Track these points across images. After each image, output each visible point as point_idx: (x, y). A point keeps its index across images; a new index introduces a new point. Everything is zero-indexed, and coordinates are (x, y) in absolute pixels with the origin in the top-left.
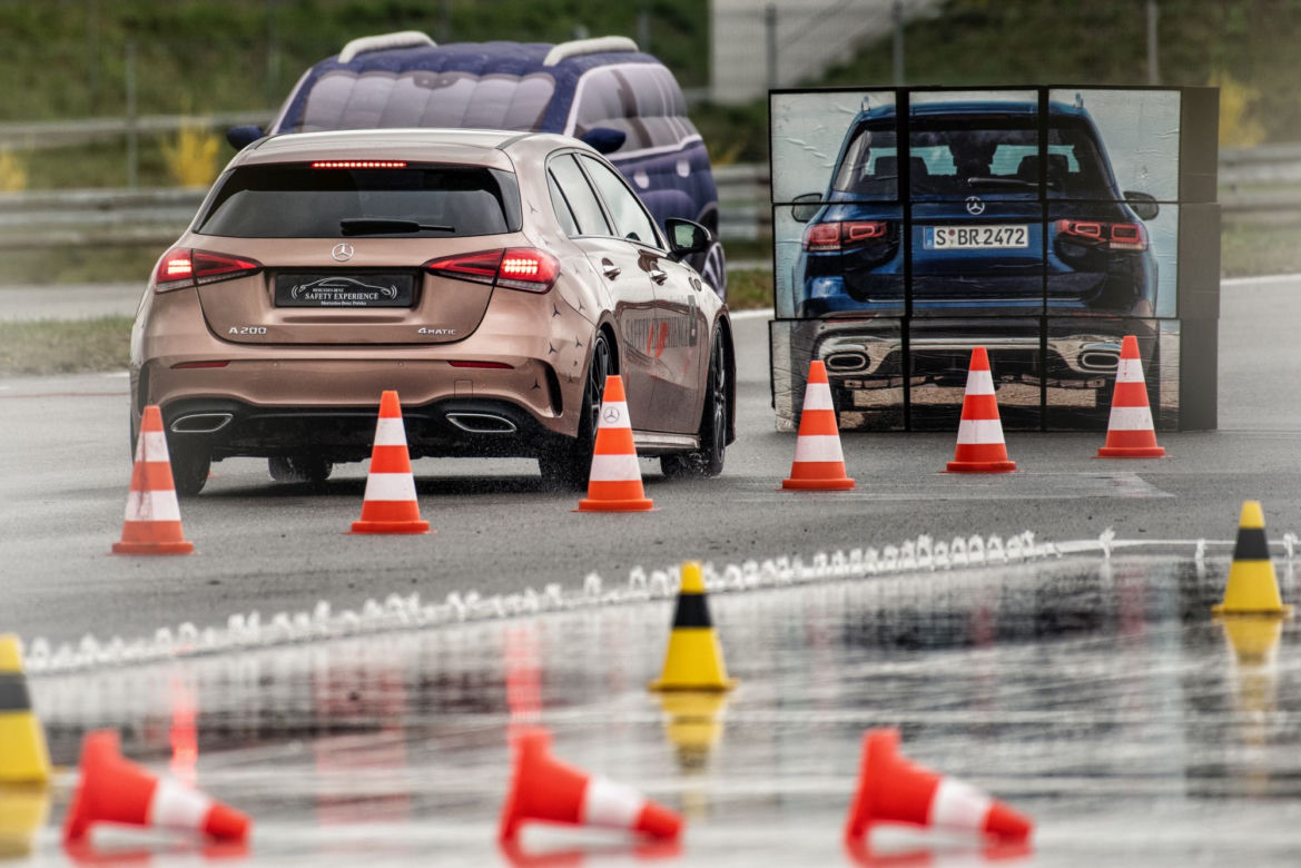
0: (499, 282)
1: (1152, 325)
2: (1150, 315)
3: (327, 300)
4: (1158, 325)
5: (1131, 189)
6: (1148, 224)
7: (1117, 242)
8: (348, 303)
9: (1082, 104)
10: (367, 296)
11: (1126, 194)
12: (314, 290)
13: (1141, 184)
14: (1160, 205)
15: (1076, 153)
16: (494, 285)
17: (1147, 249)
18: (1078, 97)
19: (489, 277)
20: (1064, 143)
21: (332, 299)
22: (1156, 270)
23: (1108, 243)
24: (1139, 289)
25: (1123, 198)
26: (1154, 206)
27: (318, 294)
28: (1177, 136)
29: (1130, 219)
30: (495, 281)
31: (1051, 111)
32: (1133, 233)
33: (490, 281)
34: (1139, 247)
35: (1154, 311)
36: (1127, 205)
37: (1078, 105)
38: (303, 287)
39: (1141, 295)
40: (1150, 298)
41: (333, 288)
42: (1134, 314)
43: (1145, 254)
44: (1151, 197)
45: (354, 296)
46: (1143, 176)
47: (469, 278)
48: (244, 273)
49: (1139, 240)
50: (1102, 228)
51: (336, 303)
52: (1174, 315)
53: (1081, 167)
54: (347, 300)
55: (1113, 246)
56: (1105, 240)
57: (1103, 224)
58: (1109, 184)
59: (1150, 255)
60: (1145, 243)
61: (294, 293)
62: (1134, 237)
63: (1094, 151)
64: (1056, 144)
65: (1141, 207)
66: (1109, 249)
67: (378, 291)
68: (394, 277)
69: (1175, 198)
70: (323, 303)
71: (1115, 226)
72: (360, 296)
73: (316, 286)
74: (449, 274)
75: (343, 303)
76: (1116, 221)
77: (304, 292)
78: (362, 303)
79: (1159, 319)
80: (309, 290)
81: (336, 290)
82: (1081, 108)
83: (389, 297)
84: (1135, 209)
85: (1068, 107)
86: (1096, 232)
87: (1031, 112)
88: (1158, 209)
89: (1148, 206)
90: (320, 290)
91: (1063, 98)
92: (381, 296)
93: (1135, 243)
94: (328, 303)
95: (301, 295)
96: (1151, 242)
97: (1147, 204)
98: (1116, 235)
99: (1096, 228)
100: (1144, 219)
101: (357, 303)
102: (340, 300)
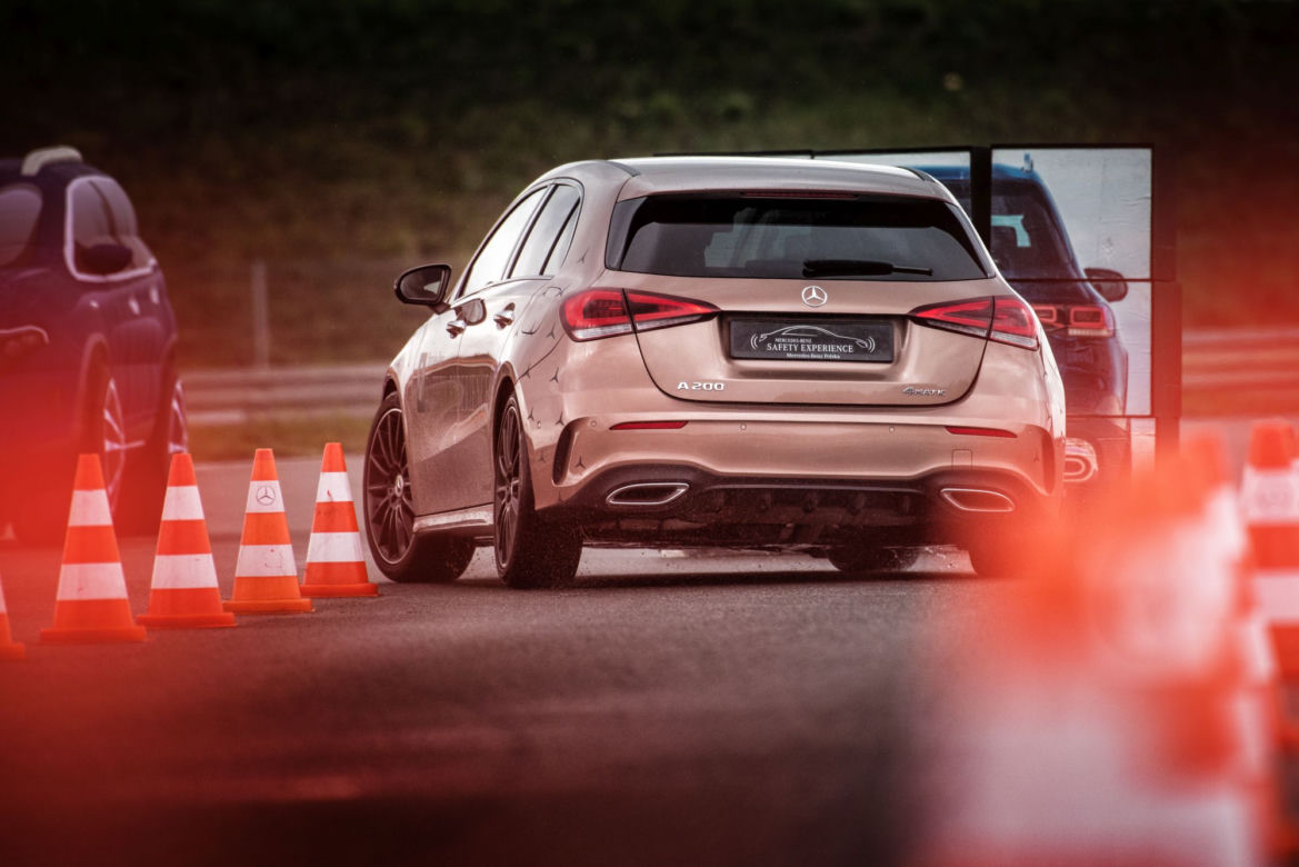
0: (993, 335)
1: (1121, 424)
2: (1119, 413)
3: (793, 352)
4: (1129, 425)
5: (1094, 265)
6: (1115, 306)
7: (1077, 328)
8: (819, 357)
9: (1032, 166)
10: (841, 348)
11: (1088, 271)
12: (777, 340)
13: (1107, 260)
14: (1130, 284)
15: (1025, 224)
16: (988, 338)
17: (1114, 334)
18: (1027, 158)
19: (982, 329)
20: (1011, 212)
21: (799, 351)
22: (1125, 360)
23: (1066, 329)
24: (1105, 383)
25: (1084, 276)
26: (1122, 284)
27: (781, 345)
28: (1149, 202)
29: (1093, 300)
30: (989, 334)
31: (994, 176)
32: (1097, 317)
33: (983, 334)
34: (1104, 333)
35: (1124, 408)
36: (1089, 285)
37: (1027, 167)
38: (764, 336)
39: (1108, 389)
40: (1119, 392)
41: (799, 338)
42: (1098, 412)
43: (1111, 341)
44: (1118, 274)
45: (825, 348)
46: (1107, 250)
47: (961, 329)
48: (695, 318)
49: (1104, 325)
50: (1059, 312)
51: (804, 356)
52: (1148, 412)
53: (1032, 240)
54: (816, 352)
55: (1073, 332)
56: (1061, 326)
57: (1061, 307)
58: (1066, 261)
59: (1117, 342)
60: (1112, 328)
61: (753, 341)
62: (1098, 321)
63: (1048, 221)
64: (1001, 213)
65: (1105, 286)
66: (1067, 335)
67: (853, 343)
68: (870, 327)
69: (1147, 275)
70: (789, 355)
71: (1074, 309)
72: (832, 348)
73: (779, 335)
74: (938, 324)
75: (813, 356)
76: (1074, 303)
77: (766, 342)
78: (835, 357)
79: (1129, 417)
80: (771, 340)
81: (802, 341)
82: (1030, 172)
83: (866, 351)
84: (1099, 289)
85: (1015, 170)
86: (1051, 317)
87: (962, 178)
88: (1126, 288)
89: (1114, 284)
90: (783, 340)
91: (1007, 160)
92: (857, 349)
93: (1100, 329)
94: (795, 356)
95: (762, 345)
96: (1118, 327)
97: (1114, 283)
98: (1076, 320)
99: (1051, 312)
100: (1110, 300)
101: (831, 357)
102: (809, 353)
